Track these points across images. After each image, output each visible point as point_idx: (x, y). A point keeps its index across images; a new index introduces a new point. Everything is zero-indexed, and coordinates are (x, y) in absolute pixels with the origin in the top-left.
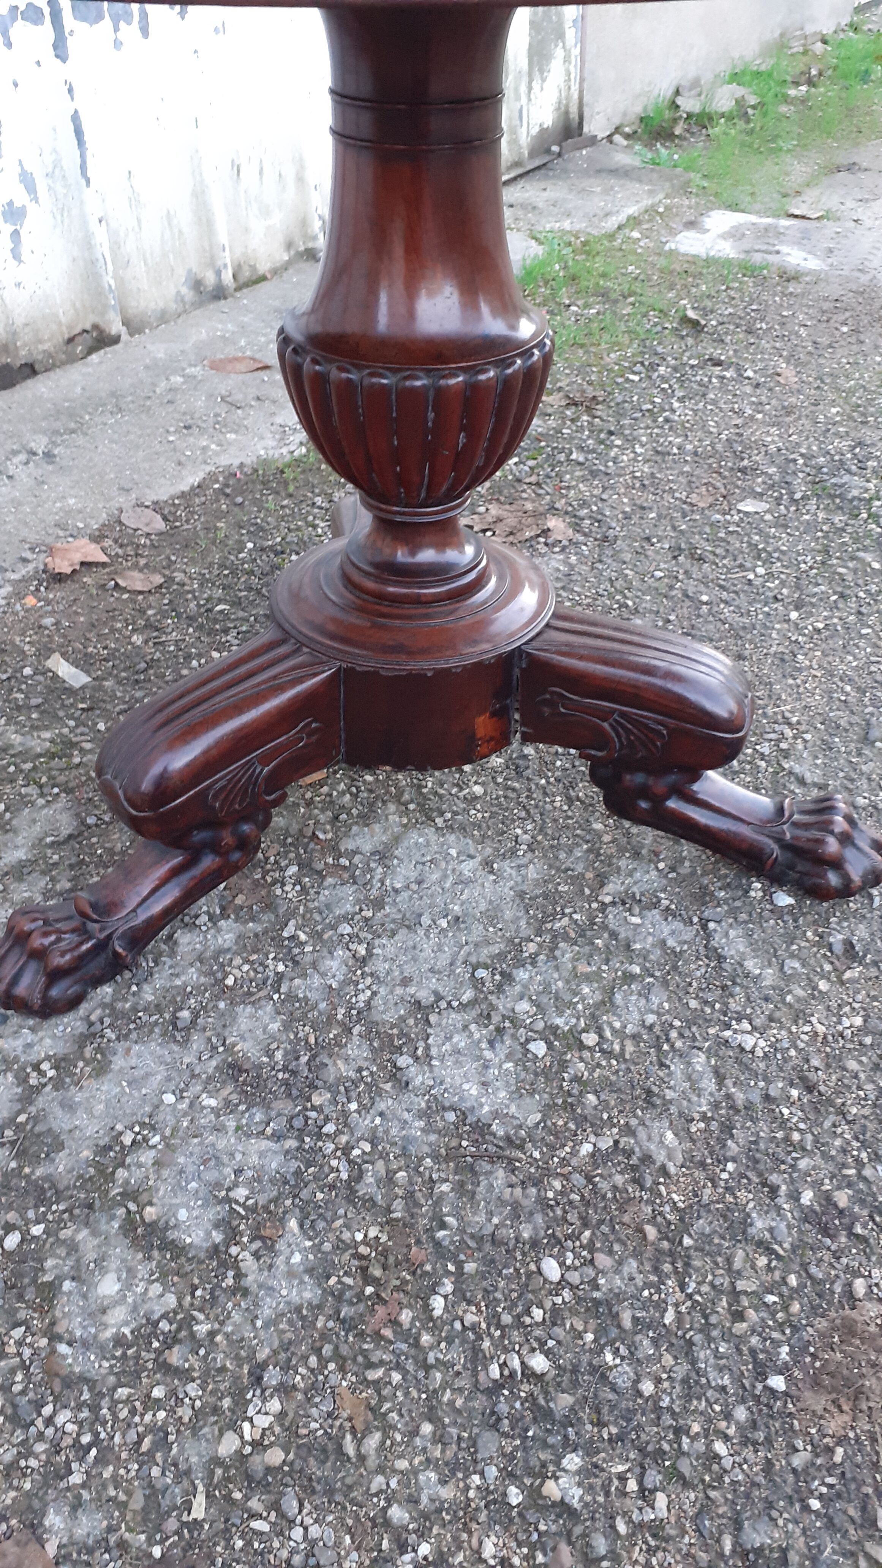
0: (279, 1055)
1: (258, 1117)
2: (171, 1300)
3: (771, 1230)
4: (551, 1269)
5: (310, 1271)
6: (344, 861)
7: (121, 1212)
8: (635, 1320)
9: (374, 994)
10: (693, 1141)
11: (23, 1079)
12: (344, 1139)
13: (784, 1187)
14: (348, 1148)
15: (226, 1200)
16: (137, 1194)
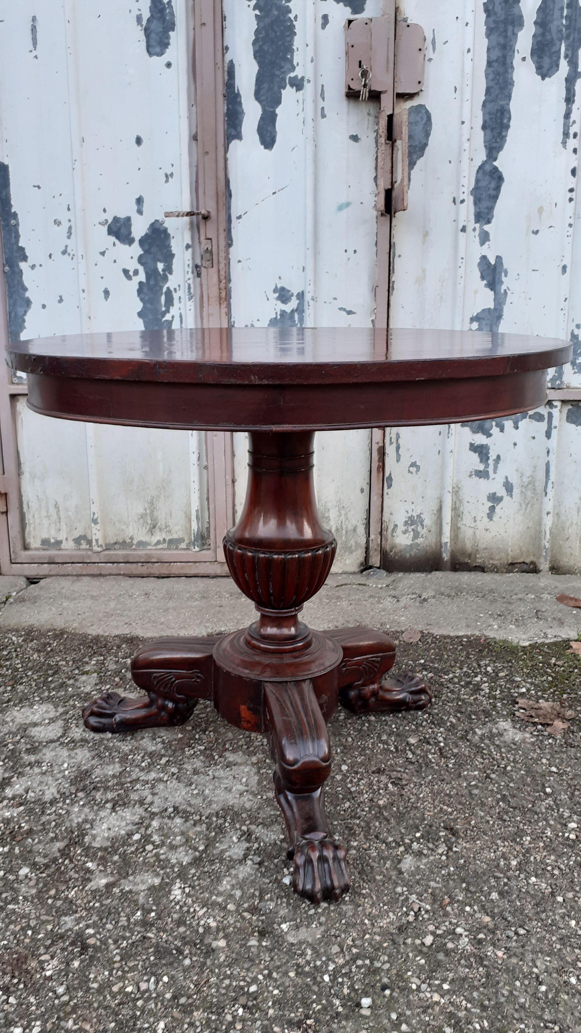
1: (67, 786)
3: (65, 923)
4: (25, 871)
6: (216, 757)
7: (12, 774)
8: (6, 897)
9: (144, 790)
10: (107, 891)
11: (61, 737)
12: (65, 806)
13: (91, 922)
14: (61, 808)
15: (27, 793)
16: (21, 774)
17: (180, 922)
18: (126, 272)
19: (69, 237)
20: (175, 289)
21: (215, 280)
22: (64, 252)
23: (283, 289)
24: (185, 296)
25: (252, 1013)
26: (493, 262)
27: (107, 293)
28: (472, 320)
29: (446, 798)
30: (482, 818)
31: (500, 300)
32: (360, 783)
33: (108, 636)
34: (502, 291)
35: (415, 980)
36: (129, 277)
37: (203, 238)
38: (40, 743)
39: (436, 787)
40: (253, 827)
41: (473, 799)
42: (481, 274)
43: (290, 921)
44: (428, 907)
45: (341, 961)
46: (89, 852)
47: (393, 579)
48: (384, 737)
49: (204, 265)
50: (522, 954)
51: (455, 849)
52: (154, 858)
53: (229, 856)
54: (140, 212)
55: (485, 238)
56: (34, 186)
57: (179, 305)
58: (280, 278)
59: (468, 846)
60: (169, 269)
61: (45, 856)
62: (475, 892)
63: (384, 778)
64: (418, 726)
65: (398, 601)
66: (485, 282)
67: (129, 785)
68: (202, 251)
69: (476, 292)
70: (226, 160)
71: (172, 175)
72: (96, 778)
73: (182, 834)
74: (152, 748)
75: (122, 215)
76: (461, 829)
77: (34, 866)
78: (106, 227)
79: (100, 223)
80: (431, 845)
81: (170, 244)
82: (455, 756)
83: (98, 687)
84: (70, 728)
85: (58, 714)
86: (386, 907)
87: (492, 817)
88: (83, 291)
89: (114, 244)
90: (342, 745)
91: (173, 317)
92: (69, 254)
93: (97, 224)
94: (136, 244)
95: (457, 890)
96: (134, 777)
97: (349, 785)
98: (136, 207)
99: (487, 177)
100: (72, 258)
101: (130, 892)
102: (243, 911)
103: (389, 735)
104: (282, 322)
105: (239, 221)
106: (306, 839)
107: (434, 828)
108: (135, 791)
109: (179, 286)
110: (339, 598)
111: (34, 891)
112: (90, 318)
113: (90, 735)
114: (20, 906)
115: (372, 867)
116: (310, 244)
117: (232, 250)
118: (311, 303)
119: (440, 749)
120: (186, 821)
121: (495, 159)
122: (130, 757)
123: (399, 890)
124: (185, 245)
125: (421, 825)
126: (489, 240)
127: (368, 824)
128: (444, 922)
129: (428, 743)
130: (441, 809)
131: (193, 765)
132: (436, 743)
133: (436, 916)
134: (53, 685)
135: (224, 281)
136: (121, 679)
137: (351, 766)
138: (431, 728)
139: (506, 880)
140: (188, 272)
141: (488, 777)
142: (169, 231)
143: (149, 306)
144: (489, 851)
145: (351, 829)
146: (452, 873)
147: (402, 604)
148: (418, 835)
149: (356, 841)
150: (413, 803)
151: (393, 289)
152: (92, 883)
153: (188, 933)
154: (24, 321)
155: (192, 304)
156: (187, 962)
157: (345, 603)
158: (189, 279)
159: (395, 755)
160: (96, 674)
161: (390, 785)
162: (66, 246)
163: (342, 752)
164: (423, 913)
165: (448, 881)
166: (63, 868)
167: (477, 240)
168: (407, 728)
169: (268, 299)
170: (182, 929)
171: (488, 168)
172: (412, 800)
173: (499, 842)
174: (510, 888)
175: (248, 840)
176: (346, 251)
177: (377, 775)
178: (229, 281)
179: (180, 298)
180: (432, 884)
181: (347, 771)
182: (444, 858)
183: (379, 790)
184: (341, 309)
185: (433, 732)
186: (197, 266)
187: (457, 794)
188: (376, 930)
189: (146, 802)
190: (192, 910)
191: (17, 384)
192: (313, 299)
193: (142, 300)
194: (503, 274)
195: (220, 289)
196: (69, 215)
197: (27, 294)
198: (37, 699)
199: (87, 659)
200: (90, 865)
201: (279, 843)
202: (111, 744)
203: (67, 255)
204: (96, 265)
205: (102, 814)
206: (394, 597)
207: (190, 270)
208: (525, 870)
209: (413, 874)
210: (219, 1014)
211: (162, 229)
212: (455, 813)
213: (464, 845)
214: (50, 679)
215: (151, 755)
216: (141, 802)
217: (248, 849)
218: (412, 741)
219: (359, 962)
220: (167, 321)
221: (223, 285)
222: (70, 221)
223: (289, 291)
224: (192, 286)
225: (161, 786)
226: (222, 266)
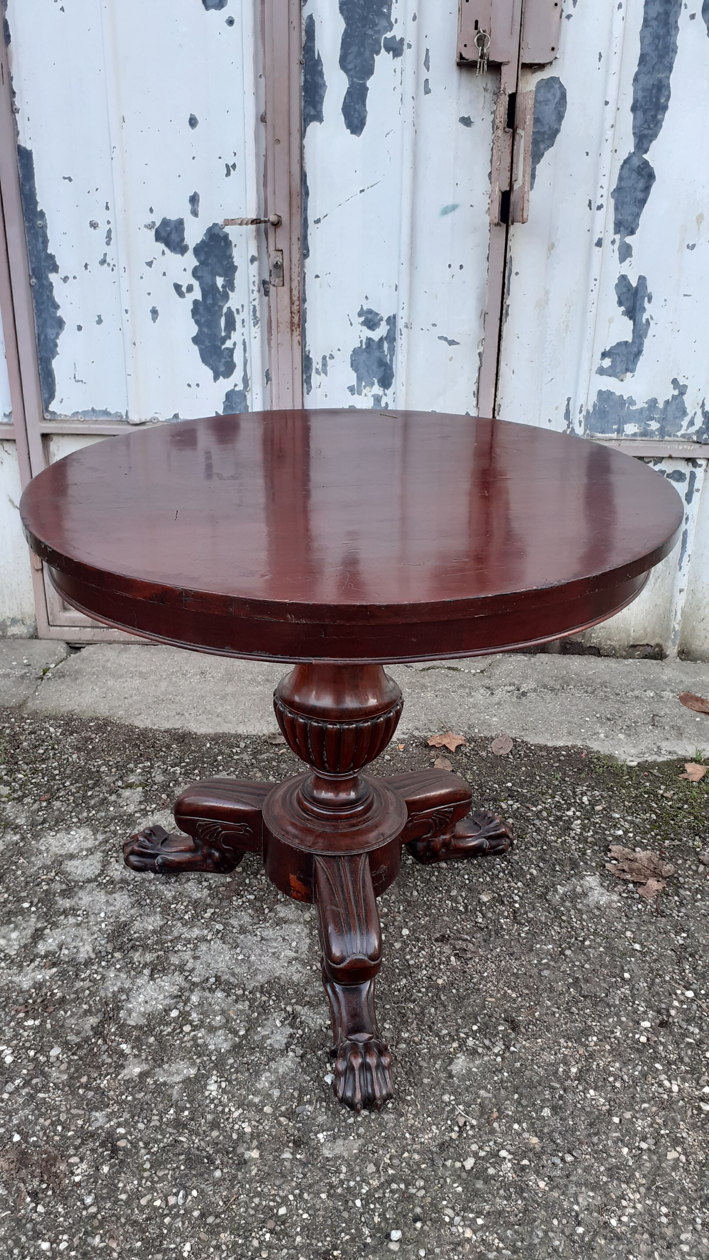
0: (136, 935)
1: (103, 942)
2: (13, 953)
3: (96, 1120)
4: (55, 1051)
5: (35, 983)
6: (266, 911)
7: (46, 924)
8: (37, 1083)
9: (185, 951)
10: (141, 1082)
11: (99, 875)
12: (101, 969)
13: (122, 1119)
14: (96, 973)
15: (61, 949)
16: (55, 925)
17: (214, 1125)
18: (177, 287)
19: (108, 243)
20: (238, 310)
21: (287, 301)
22: (103, 262)
23: (370, 312)
24: (249, 321)
25: (279, 1239)
26: (634, 284)
27: (154, 312)
28: (604, 355)
29: (512, 979)
30: (548, 1008)
31: (640, 332)
32: (421, 955)
33: (156, 730)
34: (644, 321)
35: (449, 1212)
36: (181, 294)
37: (272, 248)
38: (76, 882)
39: (503, 963)
40: (298, 1008)
41: (541, 981)
42: (619, 298)
43: (327, 1130)
44: (474, 1122)
45: (375, 1183)
46: (124, 1031)
47: (490, 661)
48: (454, 893)
49: (273, 283)
50: (566, 1186)
51: (512, 1049)
52: (192, 1043)
53: (271, 1045)
54: (195, 213)
55: (626, 252)
56: (65, 178)
57: (243, 330)
58: (366, 297)
59: (527, 1045)
60: (230, 285)
61: (78, 1034)
62: (527, 1106)
63: (447, 949)
64: (494, 877)
65: (492, 694)
66: (623, 308)
67: (169, 944)
68: (271, 265)
69: (611, 321)
70: (302, 148)
71: (234, 166)
72: (135, 933)
73: (223, 1012)
74: (197, 895)
75: (173, 217)
76: (523, 1021)
77: (66, 1046)
78: (154, 231)
79: (146, 226)
80: (487, 1042)
81: (231, 254)
82: (529, 922)
83: (143, 807)
84: (109, 863)
85: (97, 843)
86: (429, 1119)
87: (558, 1008)
88: (127, 311)
89: (163, 253)
90: (406, 900)
91: (235, 344)
92: (109, 264)
93: (142, 227)
94: (190, 253)
95: (508, 1102)
96: (176, 934)
97: (408, 957)
98: (189, 207)
99: (634, 175)
100: (113, 270)
101: (165, 1084)
102: (280, 1116)
103: (460, 888)
104: (368, 353)
105: (317, 226)
106: (350, 1040)
107: (494, 1020)
108: (176, 952)
109: (243, 306)
110: (424, 687)
111: (65, 1077)
112: (134, 344)
113: (130, 874)
114: (51, 1094)
115: (421, 1067)
116: (405, 259)
117: (308, 261)
118: (404, 331)
119: (515, 912)
120: (228, 995)
121: (646, 151)
122: (173, 906)
123: (446, 1098)
124: (250, 257)
125: (479, 1015)
126: (631, 256)
127: (423, 1009)
128: (489, 1141)
129: (502, 903)
130: (505, 992)
131: (240, 920)
132: (510, 903)
133: (482, 1133)
134: (92, 802)
135: (297, 303)
136: (168, 796)
137: (413, 931)
138: (508, 882)
139: (562, 1092)
140: (253, 291)
141: (562, 953)
142: (230, 238)
143: (205, 330)
144: (550, 1053)
145: (404, 1015)
146: (505, 1079)
147: (496, 699)
148: (475, 1028)
149: (408, 1031)
150: (475, 984)
151: (507, 314)
152: (126, 1071)
153: (221, 1138)
154: (56, 345)
155: (258, 330)
156: (218, 1174)
157: (430, 695)
158: (254, 300)
159: (463, 916)
160: (140, 789)
161: (453, 958)
162: (105, 255)
163: (405, 910)
164: (468, 1128)
165: (499, 1089)
166: (95, 1050)
167: (616, 255)
168: (481, 880)
169: (351, 324)
170: (215, 1133)
171: (636, 162)
172: (475, 980)
173: (562, 1041)
174: (565, 1103)
175: (292, 1026)
176: (450, 266)
177: (440, 944)
178: (304, 300)
179: (243, 321)
180: (482, 1092)
181: (408, 936)
182: (499, 1059)
183: (440, 964)
184: (440, 338)
185: (509, 887)
186: (264, 283)
187: (525, 974)
188: (417, 1147)
189: (186, 968)
190: (227, 1110)
191: (50, 420)
192: (406, 327)
193: (197, 322)
194: (646, 299)
195: (291, 312)
196: (107, 215)
197: (59, 313)
198: (75, 820)
199: (131, 766)
200: (124, 1046)
201: (324, 1030)
202: (153, 888)
203: (106, 265)
204: (142, 278)
205: (140, 982)
206: (488, 688)
207: (256, 289)
208: (585, 1080)
209: (463, 1079)
210: (246, 1238)
211: (221, 234)
212: (520, 999)
213: (524, 1043)
214: (90, 793)
215: (196, 903)
216: (181, 968)
217: (291, 1036)
218: (485, 898)
219: (394, 1186)
220: (227, 349)
221: (295, 308)
222: (109, 222)
223: (377, 314)
224: (258, 308)
225: (204, 947)
226: (295, 284)
